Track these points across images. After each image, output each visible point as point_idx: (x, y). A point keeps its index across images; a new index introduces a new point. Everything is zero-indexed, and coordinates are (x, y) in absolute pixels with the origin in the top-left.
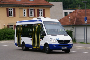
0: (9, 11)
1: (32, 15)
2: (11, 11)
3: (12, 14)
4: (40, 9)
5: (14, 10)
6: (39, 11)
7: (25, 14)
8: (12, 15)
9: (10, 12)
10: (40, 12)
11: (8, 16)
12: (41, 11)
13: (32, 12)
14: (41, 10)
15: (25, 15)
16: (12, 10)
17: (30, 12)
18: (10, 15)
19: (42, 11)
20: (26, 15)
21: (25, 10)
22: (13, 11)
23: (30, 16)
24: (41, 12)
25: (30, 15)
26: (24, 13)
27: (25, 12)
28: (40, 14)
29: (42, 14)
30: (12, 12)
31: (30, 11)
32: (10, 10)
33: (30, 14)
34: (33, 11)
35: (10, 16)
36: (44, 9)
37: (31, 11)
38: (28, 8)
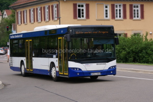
0: (78, 8)
1: (120, 17)
2: (81, 8)
3: (83, 13)
5: (88, 6)
6: (134, 9)
7: (107, 14)
8: (83, 16)
9: (79, 10)
10: (135, 10)
11: (75, 17)
12: (136, 9)
13: (120, 10)
14: (137, 7)
15: (107, 16)
16: (82, 6)
17: (117, 10)
18: (79, 16)
19: (139, 9)
20: (108, 15)
21: (106, 7)
22: (84, 8)
23: (116, 19)
24: (138, 11)
25: (117, 17)
26: (105, 12)
27: (106, 11)
28: (135, 14)
29: (138, 14)
30: (83, 10)
31: (116, 9)
32: (79, 6)
33: (117, 13)
34: (122, 9)
35: (79, 18)
36: (142, 3)
37: (118, 9)
38: (113, 3)
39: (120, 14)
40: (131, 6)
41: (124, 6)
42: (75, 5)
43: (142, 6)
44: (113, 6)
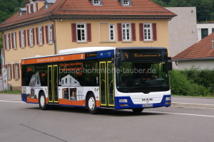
0: (77, 29)
1: (128, 38)
2: (81, 29)
3: (83, 35)
4: (145, 23)
5: (89, 26)
6: (144, 28)
7: (112, 35)
8: (83, 39)
9: (79, 31)
10: (145, 31)
11: (74, 40)
12: (147, 29)
13: (128, 31)
14: (149, 26)
15: (112, 38)
16: (83, 26)
17: (124, 31)
18: (80, 39)
19: (151, 28)
20: (114, 36)
21: (112, 27)
22: (85, 29)
23: (123, 40)
24: (149, 31)
25: (124, 38)
26: (110, 33)
27: (112, 31)
28: (146, 34)
29: (149, 34)
30: (83, 31)
31: (123, 29)
32: (79, 26)
33: (124, 34)
34: (130, 29)
35: (79, 41)
36: (154, 22)
37: (126, 29)
38: (119, 22)
39: (128, 34)
40: (141, 25)
41: (133, 26)
42: (74, 26)
43: (154, 26)
44: (119, 26)
